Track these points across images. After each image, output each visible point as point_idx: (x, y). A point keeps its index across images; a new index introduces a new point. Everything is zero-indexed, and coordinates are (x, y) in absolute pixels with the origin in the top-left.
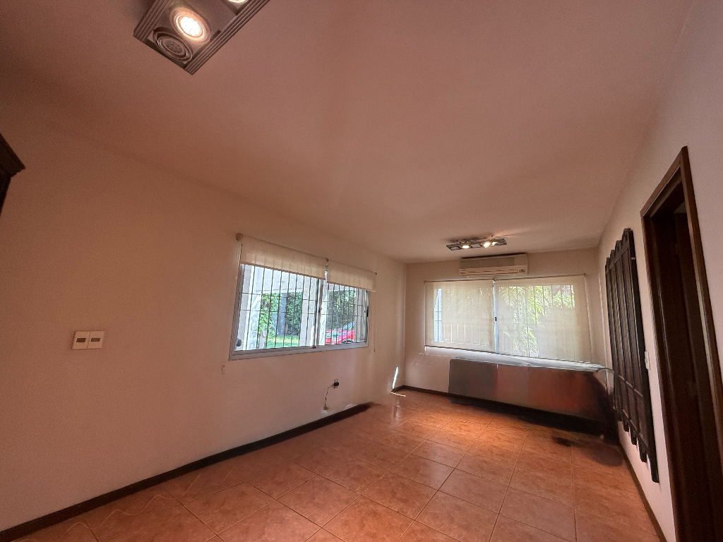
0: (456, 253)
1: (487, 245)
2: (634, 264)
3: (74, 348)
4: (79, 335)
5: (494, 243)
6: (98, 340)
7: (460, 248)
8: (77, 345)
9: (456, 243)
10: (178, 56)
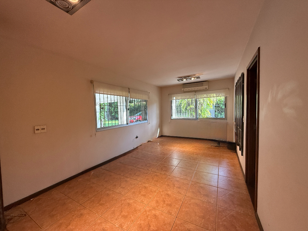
0: (181, 82)
1: (193, 79)
2: (243, 86)
3: (36, 133)
4: (36, 128)
5: (195, 78)
6: (44, 129)
7: (182, 81)
8: (36, 132)
9: (181, 78)
10: (65, 8)
